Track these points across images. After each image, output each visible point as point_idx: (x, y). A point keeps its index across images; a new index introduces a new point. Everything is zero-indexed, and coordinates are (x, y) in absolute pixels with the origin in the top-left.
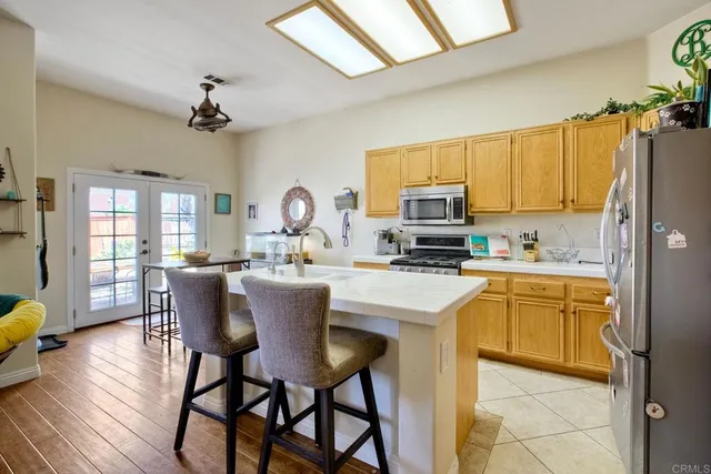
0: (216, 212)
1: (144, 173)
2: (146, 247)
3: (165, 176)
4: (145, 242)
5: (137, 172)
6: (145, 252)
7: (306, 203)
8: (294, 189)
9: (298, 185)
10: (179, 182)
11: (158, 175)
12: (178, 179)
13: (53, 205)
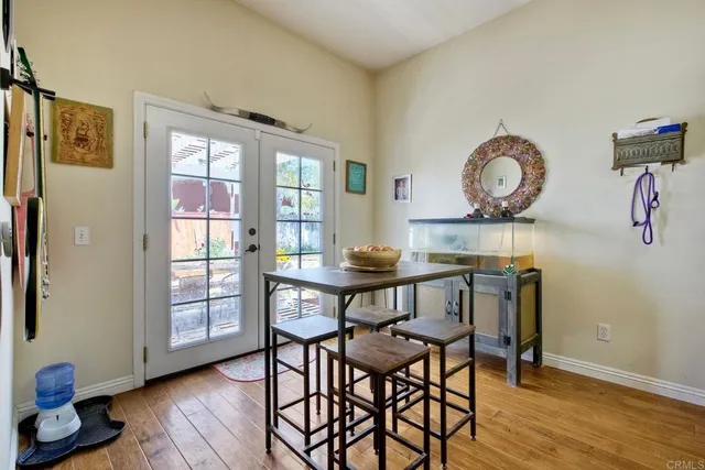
0: (347, 190)
1: (254, 117)
2: (253, 240)
3: (282, 125)
4: (252, 232)
5: (242, 114)
6: (253, 249)
7: (523, 165)
8: (496, 141)
9: (502, 133)
10: (299, 137)
11: (271, 122)
12: (300, 132)
13: (111, 158)
